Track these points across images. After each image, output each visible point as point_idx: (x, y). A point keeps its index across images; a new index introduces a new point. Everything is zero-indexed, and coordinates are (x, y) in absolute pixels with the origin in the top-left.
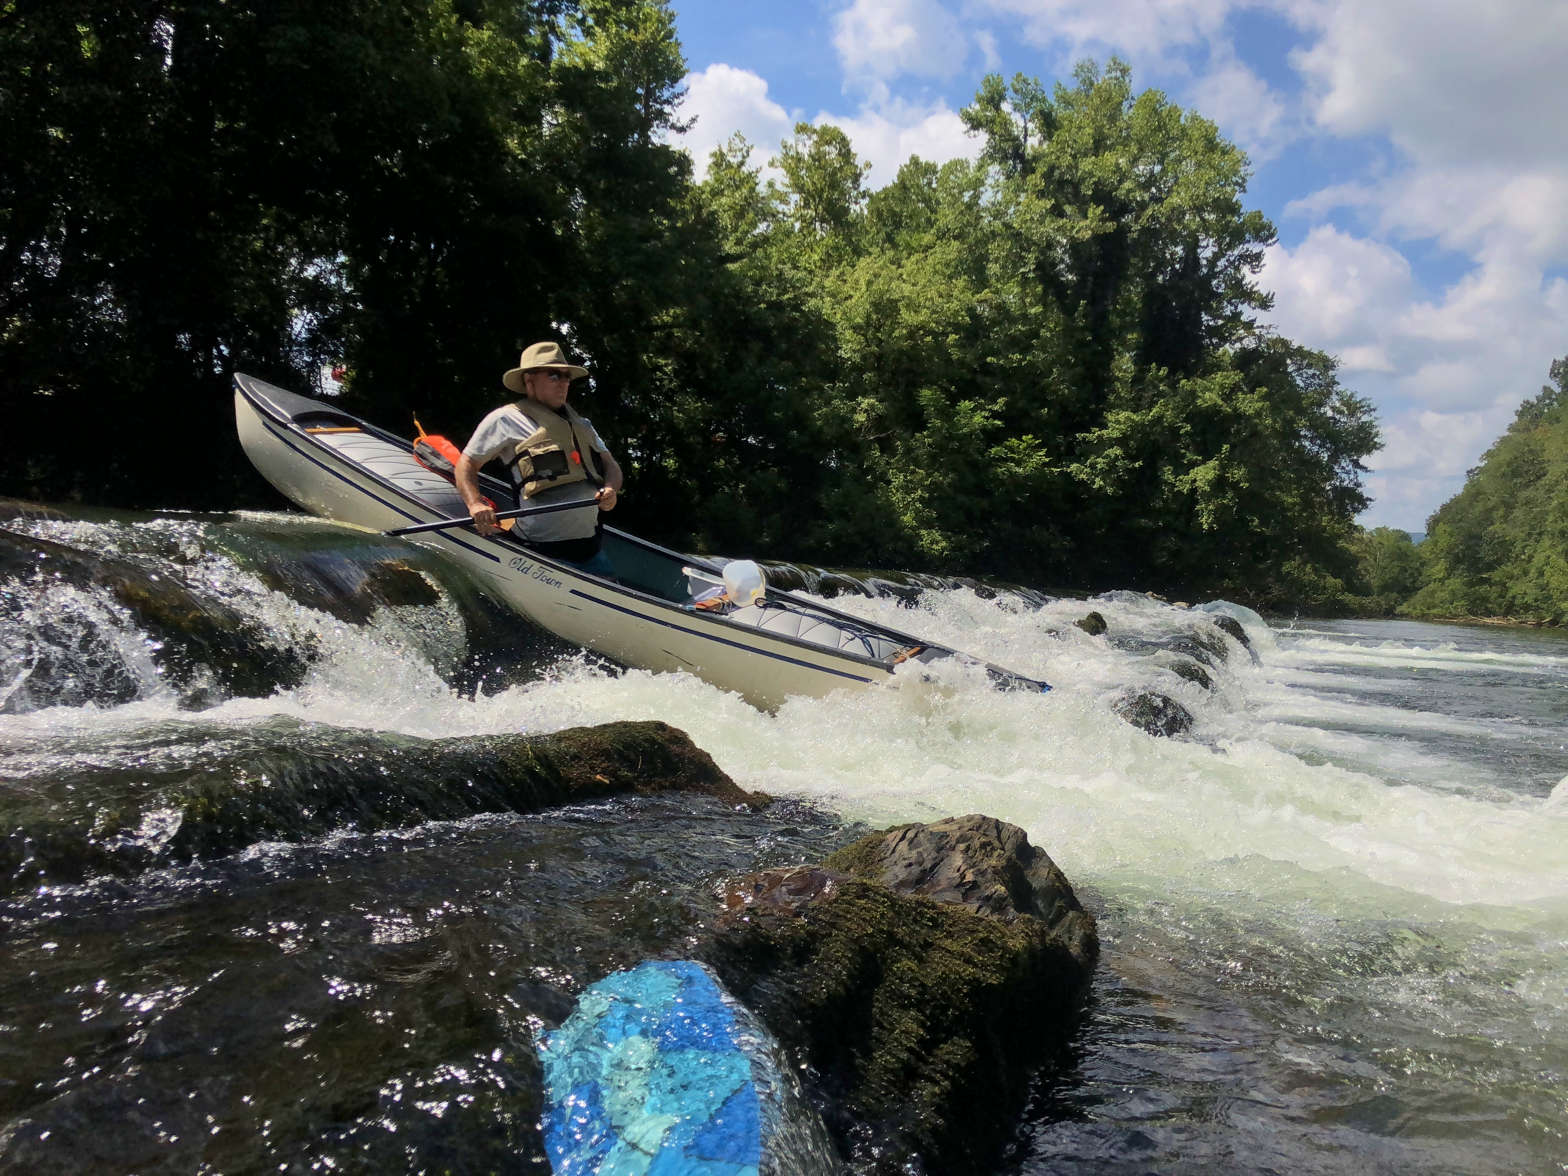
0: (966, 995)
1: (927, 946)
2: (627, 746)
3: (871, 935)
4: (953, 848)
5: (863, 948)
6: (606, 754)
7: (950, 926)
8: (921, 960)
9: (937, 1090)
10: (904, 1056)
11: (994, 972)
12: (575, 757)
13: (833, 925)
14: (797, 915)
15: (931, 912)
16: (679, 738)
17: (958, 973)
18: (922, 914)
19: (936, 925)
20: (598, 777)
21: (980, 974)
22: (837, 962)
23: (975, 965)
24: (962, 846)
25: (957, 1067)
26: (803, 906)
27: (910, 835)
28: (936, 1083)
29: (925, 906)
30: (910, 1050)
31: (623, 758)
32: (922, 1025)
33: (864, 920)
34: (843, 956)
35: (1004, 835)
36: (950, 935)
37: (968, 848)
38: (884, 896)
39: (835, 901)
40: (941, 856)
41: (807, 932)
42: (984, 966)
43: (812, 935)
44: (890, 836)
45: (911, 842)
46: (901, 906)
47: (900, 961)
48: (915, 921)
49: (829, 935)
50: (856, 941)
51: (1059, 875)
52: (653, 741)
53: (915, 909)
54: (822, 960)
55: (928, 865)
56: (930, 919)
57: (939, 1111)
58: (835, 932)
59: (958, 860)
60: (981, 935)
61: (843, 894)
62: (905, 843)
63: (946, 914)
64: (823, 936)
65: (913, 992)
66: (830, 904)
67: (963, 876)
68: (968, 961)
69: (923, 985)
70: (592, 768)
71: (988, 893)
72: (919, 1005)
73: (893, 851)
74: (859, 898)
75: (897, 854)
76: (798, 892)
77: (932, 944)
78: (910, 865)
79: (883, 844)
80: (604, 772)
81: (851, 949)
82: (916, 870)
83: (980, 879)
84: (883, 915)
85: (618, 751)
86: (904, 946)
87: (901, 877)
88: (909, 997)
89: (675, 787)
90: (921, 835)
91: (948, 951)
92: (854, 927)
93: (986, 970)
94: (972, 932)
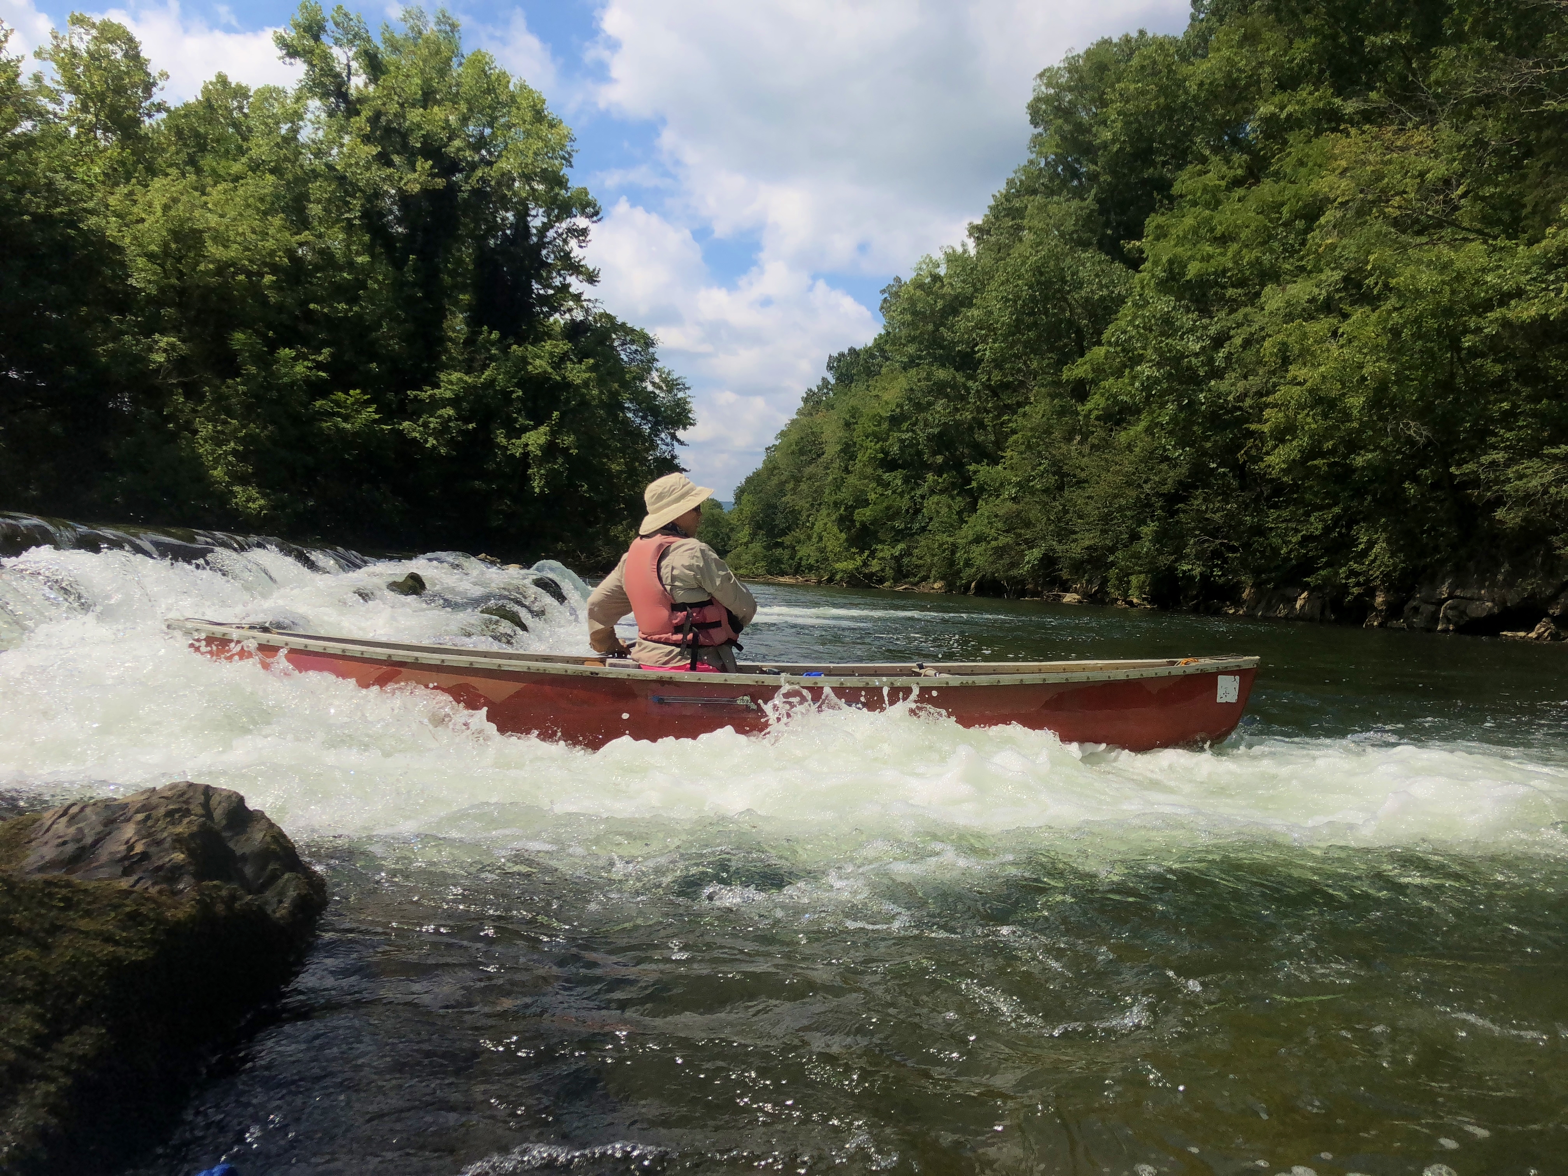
0: (101, 978)
1: (55, 929)
4: (128, 820)
7: (89, 903)
8: (46, 948)
9: (52, 1088)
10: (11, 1056)
11: (142, 947)
15: (64, 891)
17: (93, 955)
18: (51, 895)
19: (69, 904)
21: (121, 951)
23: (117, 943)
24: (140, 817)
25: (82, 1059)
27: (72, 811)
28: (53, 1080)
29: (56, 885)
30: (19, 1049)
32: (40, 1018)
35: (214, 802)
36: (88, 914)
37: (148, 818)
40: (108, 829)
42: (128, 943)
45: (72, 817)
48: (41, 904)
51: (279, 837)
53: (42, 890)
55: (89, 840)
56: (64, 899)
57: (53, 1110)
59: (129, 831)
60: (128, 909)
62: (64, 820)
63: (85, 891)
65: (29, 984)
67: (131, 848)
68: (108, 939)
69: (45, 975)
71: (160, 863)
72: (38, 997)
73: (48, 830)
77: (59, 927)
78: (65, 843)
79: (37, 824)
82: (70, 848)
83: (153, 849)
88: (23, 990)
90: (88, 811)
91: (82, 932)
93: (131, 946)
94: (115, 907)
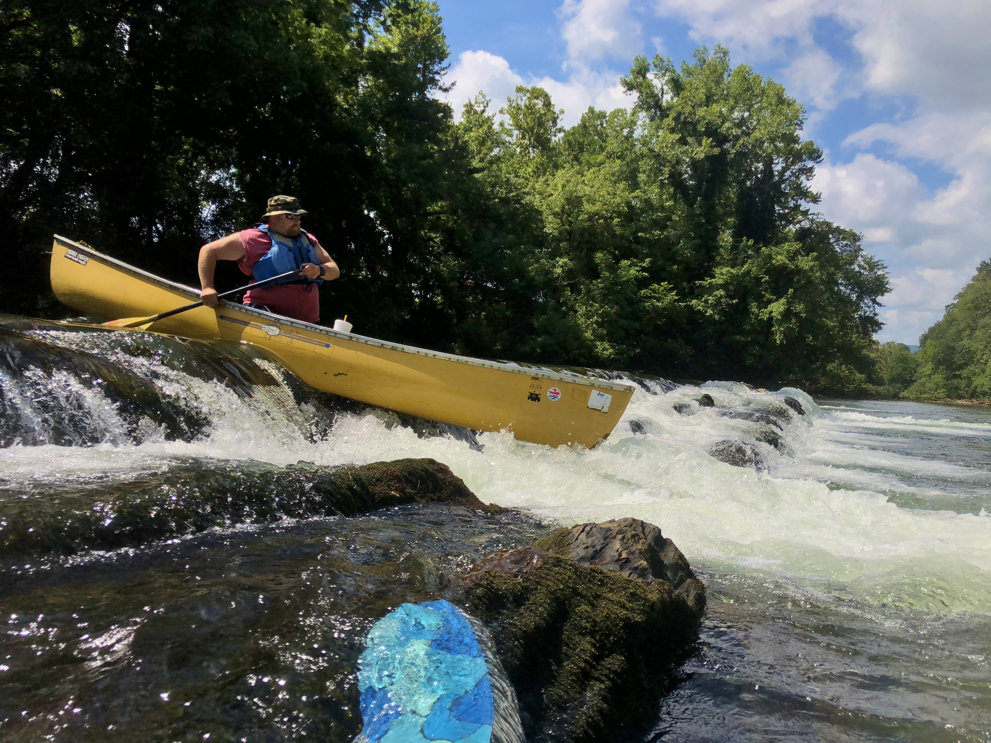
0: (621, 628)
1: (597, 597)
2: (411, 473)
3: (562, 590)
4: (614, 538)
5: (557, 598)
6: (398, 479)
7: (612, 584)
8: (593, 606)
9: (603, 686)
10: (582, 665)
11: (639, 614)
12: (378, 480)
13: (538, 583)
14: (516, 576)
15: (600, 576)
16: (444, 469)
17: (617, 614)
18: (594, 577)
19: (603, 584)
20: (393, 492)
21: (630, 615)
22: (540, 606)
23: (627, 609)
24: (620, 537)
25: (615, 672)
26: (520, 571)
27: (588, 529)
28: (602, 682)
29: (596, 572)
30: (586, 661)
31: (408, 481)
32: (594, 645)
33: (558, 580)
34: (545, 602)
35: (647, 531)
36: (611, 590)
37: (623, 538)
38: (571, 565)
39: (540, 568)
40: (606, 542)
41: (522, 587)
42: (633, 610)
43: (526, 589)
44: (575, 530)
45: (588, 533)
46: (581, 572)
47: (580, 606)
48: (590, 581)
49: (536, 589)
50: (552, 593)
51: (681, 556)
52: (426, 471)
53: (590, 574)
54: (531, 604)
55: (598, 547)
56: (600, 580)
57: (604, 699)
58: (539, 587)
59: (617, 545)
60: (631, 591)
61: (545, 564)
62: (584, 534)
63: (609, 577)
64: (532, 590)
65: (588, 625)
66: (537, 570)
67: (620, 555)
68: (623, 606)
69: (594, 621)
70: (389, 487)
71: (636, 565)
72: (592, 633)
73: (577, 539)
74: (555, 566)
75: (579, 541)
76: (516, 562)
77: (599, 596)
78: (587, 547)
79: (570, 535)
80: (396, 490)
81: (549, 598)
82: (591, 551)
83: (631, 557)
84: (569, 577)
85: (405, 477)
86: (582, 596)
87: (581, 555)
88: (586, 628)
89: (440, 500)
90: (594, 529)
91: (610, 600)
92: (551, 584)
93: (635, 613)
94: (625, 589)
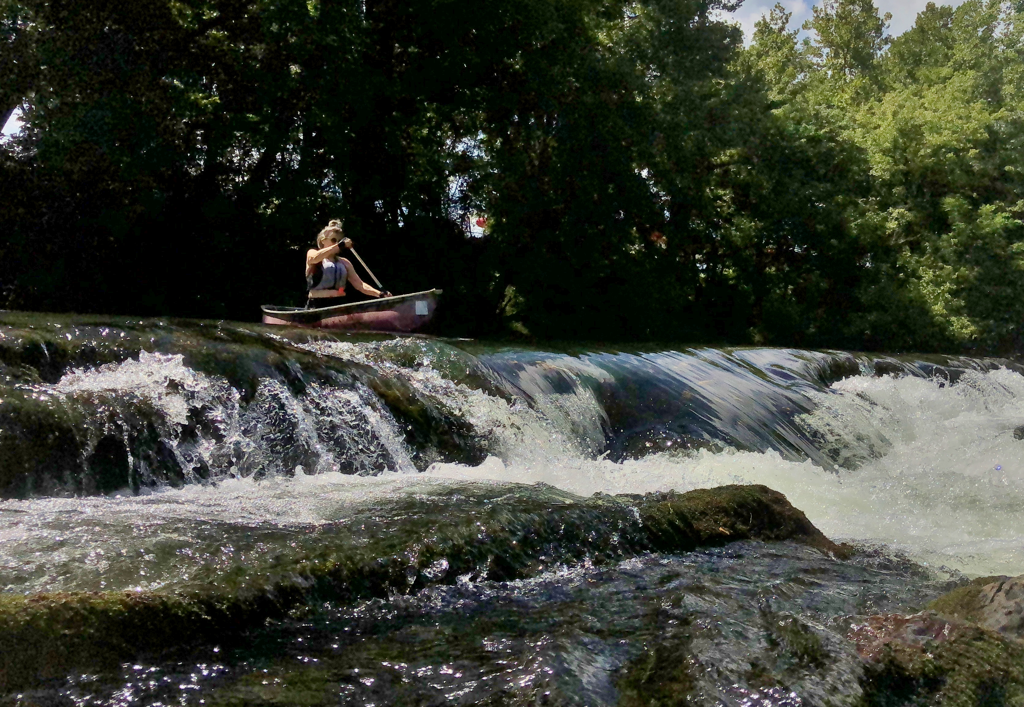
2: (741, 505)
3: (990, 672)
5: (983, 682)
6: (725, 511)
12: (703, 513)
13: (956, 662)
14: (924, 651)
16: (779, 499)
20: (721, 529)
22: (962, 692)
26: (928, 643)
27: (1006, 587)
31: (738, 515)
33: (982, 658)
34: (967, 688)
38: (997, 639)
39: (954, 642)
41: (936, 668)
43: (941, 671)
44: (987, 588)
45: (1007, 593)
49: (954, 670)
50: (976, 676)
52: (760, 502)
54: (948, 689)
58: (957, 668)
61: (962, 636)
64: (948, 670)
66: (951, 644)
70: (716, 521)
73: (992, 601)
74: (975, 639)
75: (996, 603)
76: (920, 632)
78: (1010, 613)
80: (725, 525)
81: (973, 682)
82: (1016, 617)
84: (998, 656)
85: (735, 511)
86: (1019, 682)
89: (779, 538)
90: (1016, 588)
92: (973, 664)
